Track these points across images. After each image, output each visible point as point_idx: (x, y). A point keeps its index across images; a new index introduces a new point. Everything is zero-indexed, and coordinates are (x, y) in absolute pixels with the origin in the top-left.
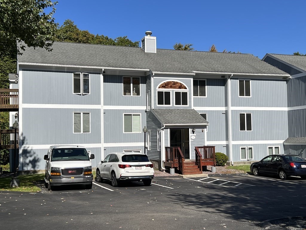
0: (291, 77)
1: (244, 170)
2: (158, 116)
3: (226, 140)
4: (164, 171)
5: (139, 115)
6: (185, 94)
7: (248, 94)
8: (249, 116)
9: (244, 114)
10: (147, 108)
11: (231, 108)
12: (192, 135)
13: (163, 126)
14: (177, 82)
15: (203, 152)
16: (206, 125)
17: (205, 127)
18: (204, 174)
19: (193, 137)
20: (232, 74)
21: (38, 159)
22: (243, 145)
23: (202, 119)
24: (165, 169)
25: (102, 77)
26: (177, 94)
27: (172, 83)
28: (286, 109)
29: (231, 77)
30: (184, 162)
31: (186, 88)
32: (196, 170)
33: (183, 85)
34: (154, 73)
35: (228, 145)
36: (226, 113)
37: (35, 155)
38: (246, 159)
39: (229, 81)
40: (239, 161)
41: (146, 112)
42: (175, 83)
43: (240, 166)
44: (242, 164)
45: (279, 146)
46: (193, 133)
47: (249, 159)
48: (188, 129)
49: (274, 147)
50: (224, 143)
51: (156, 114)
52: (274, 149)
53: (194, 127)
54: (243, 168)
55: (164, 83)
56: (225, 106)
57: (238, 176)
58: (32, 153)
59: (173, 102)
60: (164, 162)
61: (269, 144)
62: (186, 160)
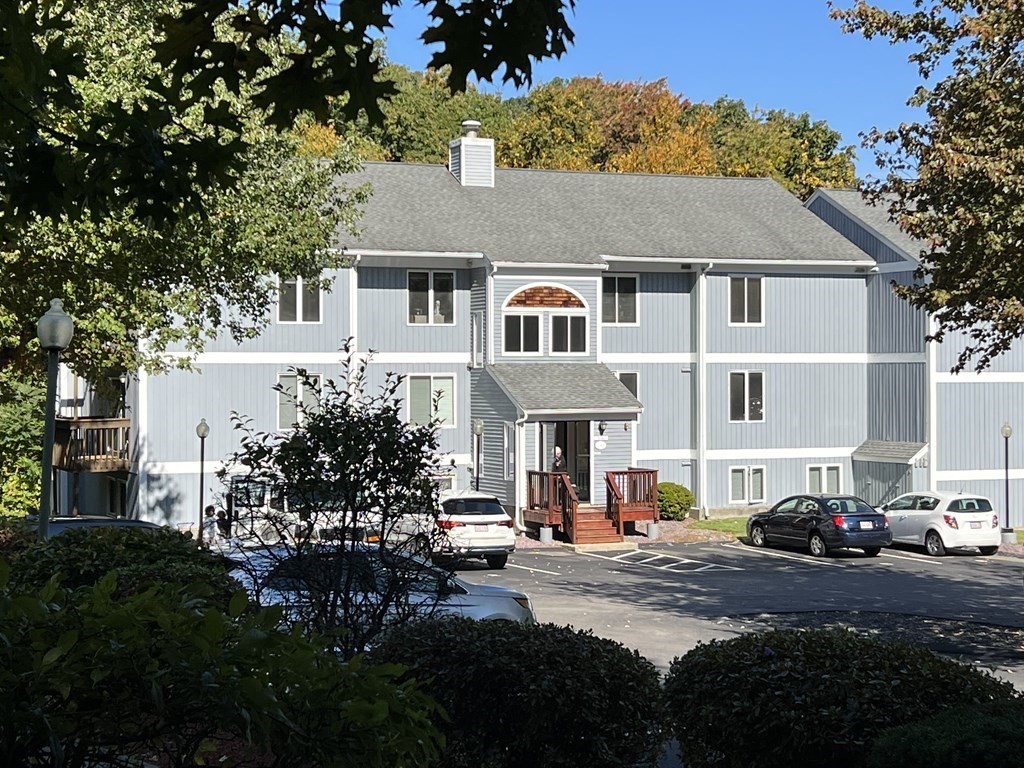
0: (877, 269)
1: (733, 533)
2: (508, 386)
3: (692, 448)
4: (524, 534)
5: (452, 378)
6: (579, 323)
7: (755, 316)
8: (756, 379)
9: (743, 375)
10: (472, 358)
11: (707, 358)
12: (597, 438)
13: (523, 416)
14: (558, 289)
15: (626, 485)
16: (636, 414)
17: (633, 416)
18: (629, 543)
19: (601, 445)
20: (711, 262)
21: (179, 495)
22: (736, 462)
23: (625, 393)
24: (525, 529)
25: (353, 274)
26: (559, 322)
27: (545, 291)
28: (864, 358)
29: (707, 270)
30: (578, 511)
31: (582, 306)
32: (606, 533)
33: (575, 297)
34: (496, 265)
35: (696, 460)
36: (693, 370)
37: (171, 485)
38: (746, 501)
39: (703, 280)
40: (725, 506)
41: (470, 368)
42: (552, 292)
43: (726, 521)
44: (734, 513)
45: (841, 465)
46: (602, 434)
47: (752, 501)
48: (589, 421)
49: (824, 467)
50: (686, 454)
51: (501, 380)
52: (824, 472)
53: (603, 418)
54: (732, 525)
55: (524, 292)
56: (691, 351)
57: (715, 547)
58: (163, 480)
59: (546, 345)
60: (524, 512)
61: (810, 460)
62: (581, 505)
